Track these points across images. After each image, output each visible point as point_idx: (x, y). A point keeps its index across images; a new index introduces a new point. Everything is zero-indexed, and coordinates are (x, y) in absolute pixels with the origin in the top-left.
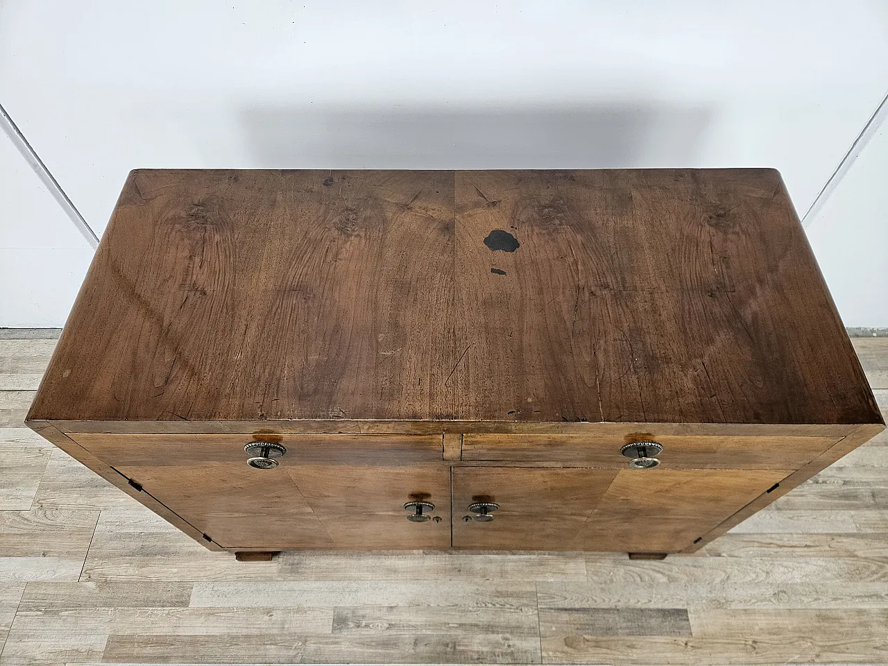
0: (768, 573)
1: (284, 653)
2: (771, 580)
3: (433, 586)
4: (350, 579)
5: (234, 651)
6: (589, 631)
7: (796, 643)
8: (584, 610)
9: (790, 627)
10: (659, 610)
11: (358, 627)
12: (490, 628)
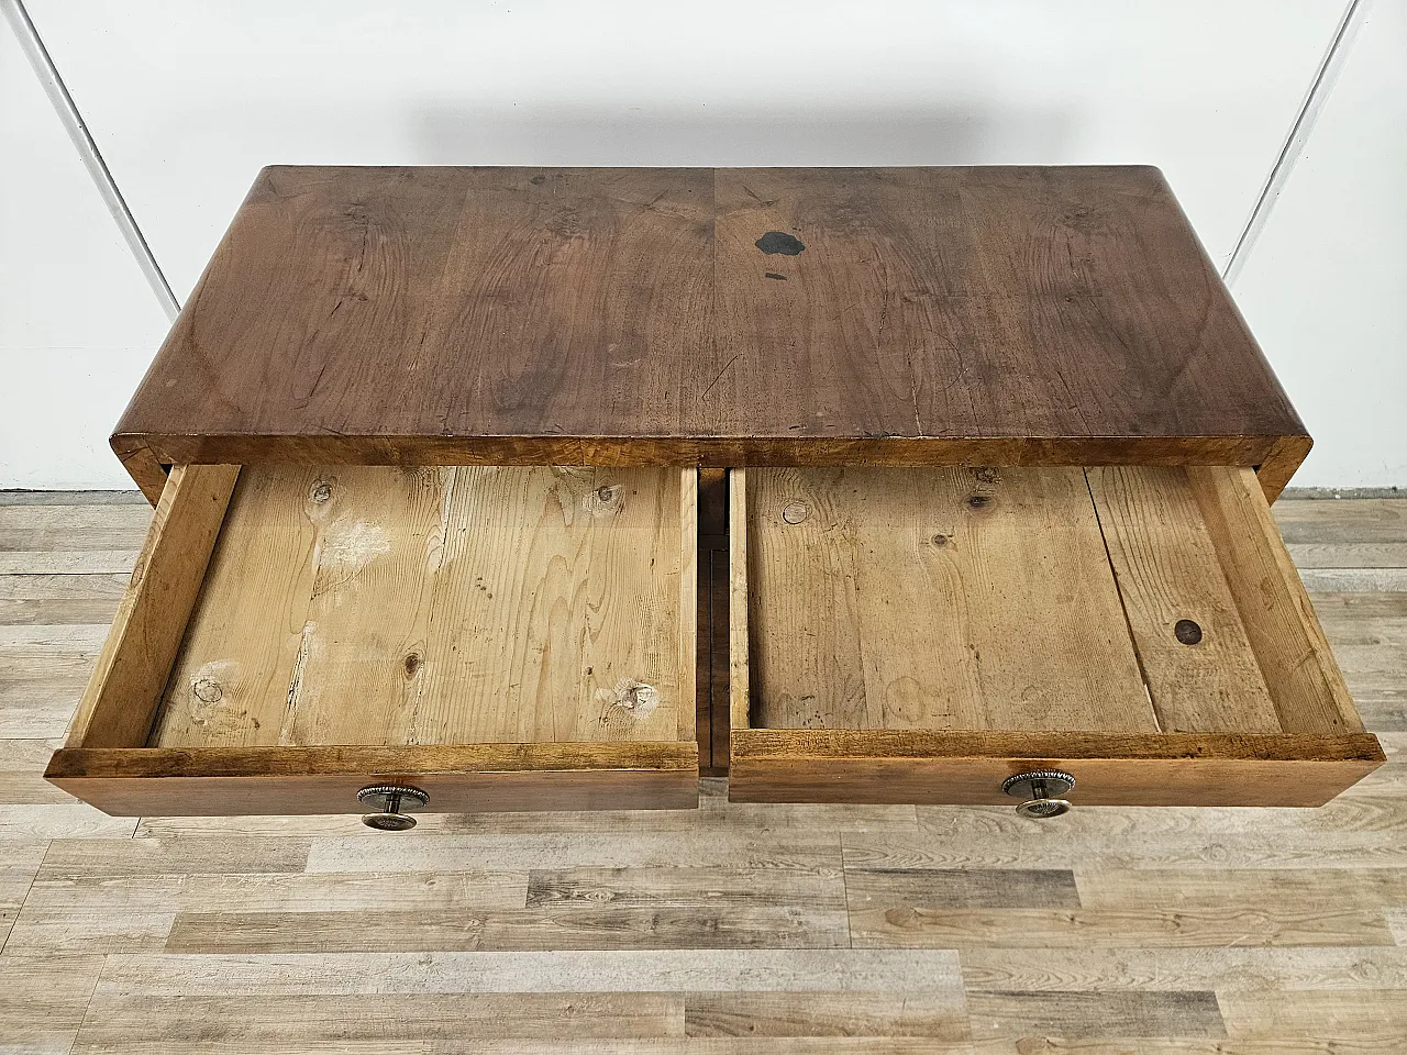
0: (1193, 819)
1: (452, 935)
2: (1198, 828)
3: (683, 839)
4: (557, 830)
5: (373, 933)
6: (923, 901)
7: (1243, 918)
8: (916, 872)
9: (1231, 896)
10: (1028, 873)
11: (567, 898)
12: (769, 899)
